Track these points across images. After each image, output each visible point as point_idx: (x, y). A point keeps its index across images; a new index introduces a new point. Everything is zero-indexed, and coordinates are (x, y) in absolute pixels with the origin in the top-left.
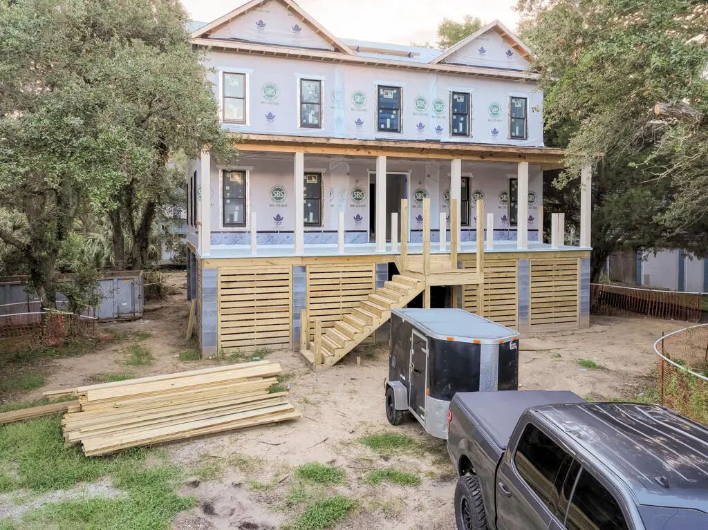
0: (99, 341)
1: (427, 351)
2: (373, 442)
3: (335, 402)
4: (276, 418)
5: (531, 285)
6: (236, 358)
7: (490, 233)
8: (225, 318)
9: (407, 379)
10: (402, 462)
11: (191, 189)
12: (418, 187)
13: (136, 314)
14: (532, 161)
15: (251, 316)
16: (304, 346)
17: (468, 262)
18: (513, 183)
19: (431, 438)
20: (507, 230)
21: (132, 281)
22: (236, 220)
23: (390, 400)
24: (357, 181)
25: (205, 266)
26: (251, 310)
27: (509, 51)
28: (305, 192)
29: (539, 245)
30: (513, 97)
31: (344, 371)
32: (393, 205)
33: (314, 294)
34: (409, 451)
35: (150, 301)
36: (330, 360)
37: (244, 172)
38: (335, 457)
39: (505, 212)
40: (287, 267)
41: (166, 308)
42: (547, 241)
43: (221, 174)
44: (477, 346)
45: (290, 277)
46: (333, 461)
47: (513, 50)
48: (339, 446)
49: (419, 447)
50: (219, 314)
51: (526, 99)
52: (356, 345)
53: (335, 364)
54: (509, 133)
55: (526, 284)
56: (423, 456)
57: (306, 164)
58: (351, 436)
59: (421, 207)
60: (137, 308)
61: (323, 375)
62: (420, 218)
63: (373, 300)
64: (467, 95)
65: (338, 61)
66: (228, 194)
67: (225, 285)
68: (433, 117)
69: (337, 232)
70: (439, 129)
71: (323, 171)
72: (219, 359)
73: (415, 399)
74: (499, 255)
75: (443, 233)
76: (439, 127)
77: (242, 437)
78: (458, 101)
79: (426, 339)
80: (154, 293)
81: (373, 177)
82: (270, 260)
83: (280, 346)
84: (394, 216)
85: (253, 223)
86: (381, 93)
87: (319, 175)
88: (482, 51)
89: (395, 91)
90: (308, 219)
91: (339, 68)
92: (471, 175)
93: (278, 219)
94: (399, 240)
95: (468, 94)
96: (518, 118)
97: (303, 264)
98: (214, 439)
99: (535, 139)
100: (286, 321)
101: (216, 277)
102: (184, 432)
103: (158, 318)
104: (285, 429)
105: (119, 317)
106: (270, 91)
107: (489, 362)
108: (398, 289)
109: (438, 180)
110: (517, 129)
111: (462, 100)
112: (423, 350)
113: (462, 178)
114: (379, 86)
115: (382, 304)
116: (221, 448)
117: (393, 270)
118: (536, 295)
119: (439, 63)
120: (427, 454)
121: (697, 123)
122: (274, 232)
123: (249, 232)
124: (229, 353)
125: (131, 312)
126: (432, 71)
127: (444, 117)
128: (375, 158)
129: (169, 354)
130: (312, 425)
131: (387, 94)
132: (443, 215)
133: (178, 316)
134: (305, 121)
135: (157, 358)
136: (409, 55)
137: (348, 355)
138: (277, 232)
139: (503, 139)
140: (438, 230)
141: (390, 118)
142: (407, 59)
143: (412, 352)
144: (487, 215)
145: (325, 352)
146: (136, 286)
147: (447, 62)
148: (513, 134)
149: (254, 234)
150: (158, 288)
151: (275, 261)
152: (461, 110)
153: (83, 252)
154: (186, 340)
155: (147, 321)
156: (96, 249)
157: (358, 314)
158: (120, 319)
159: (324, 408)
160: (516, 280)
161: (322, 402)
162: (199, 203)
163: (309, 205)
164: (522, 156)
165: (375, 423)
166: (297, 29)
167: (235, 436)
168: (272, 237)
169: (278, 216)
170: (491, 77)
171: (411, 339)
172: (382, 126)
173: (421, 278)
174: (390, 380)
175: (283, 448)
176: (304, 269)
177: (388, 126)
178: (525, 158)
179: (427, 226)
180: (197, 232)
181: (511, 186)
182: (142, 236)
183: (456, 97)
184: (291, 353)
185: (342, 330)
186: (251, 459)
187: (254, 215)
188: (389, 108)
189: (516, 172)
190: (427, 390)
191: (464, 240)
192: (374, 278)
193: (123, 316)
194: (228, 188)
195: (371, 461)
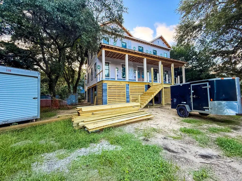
12: (147, 70)
14: (174, 63)
22: (107, 75)
25: (104, 82)
30: (164, 53)
33: (131, 92)
37: (109, 63)
40: (125, 84)
45: (125, 87)
47: (164, 43)
50: (108, 96)
51: (167, 54)
53: (144, 108)
60: (77, 102)
64: (156, 51)
65: (130, 38)
67: (109, 88)
79: (207, 83)
82: (120, 82)
88: (158, 42)
89: (142, 48)
91: (130, 41)
105: (72, 104)
106: (115, 44)
108: (154, 89)
112: (204, 87)
114: (139, 46)
119: (151, 42)
126: (149, 44)
128: (143, 59)
143: (192, 92)
146: (77, 96)
152: (155, 54)
163: (124, 73)
170: (160, 48)
176: (129, 85)
183: (154, 51)
192: (144, 88)
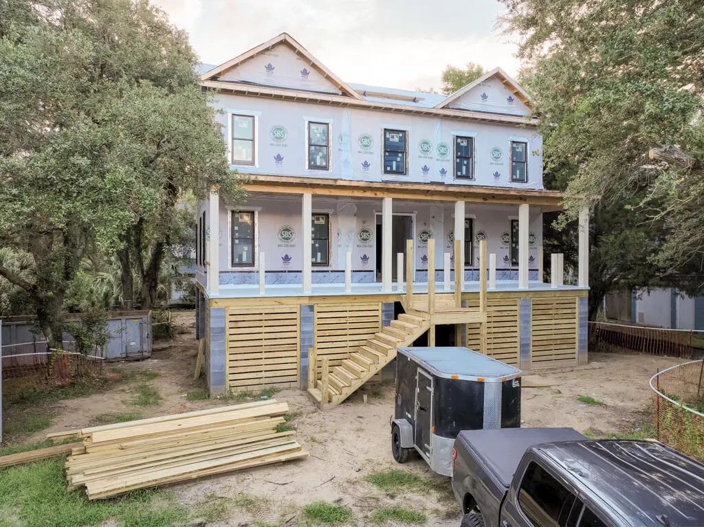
0: (106, 381)
1: (431, 389)
2: (380, 480)
3: (342, 441)
4: (283, 458)
5: (532, 323)
6: (244, 397)
7: (493, 272)
8: (233, 357)
9: (413, 416)
10: (408, 499)
11: (201, 229)
12: (423, 228)
13: (145, 354)
14: (533, 203)
15: (259, 355)
16: (311, 384)
17: (471, 301)
18: (514, 224)
19: (436, 475)
20: (508, 270)
21: (141, 320)
22: (244, 259)
23: (396, 438)
24: (364, 222)
25: (214, 306)
26: (258, 349)
27: (510, 97)
28: (313, 233)
29: (539, 285)
30: (513, 142)
31: (352, 409)
32: (399, 246)
33: (321, 333)
34: (414, 489)
35: (159, 341)
36: (337, 399)
37: (253, 213)
38: (341, 495)
39: (507, 252)
40: (295, 306)
41: (175, 347)
42: (546, 280)
43: (230, 215)
44: (481, 384)
45: (297, 316)
46: (340, 500)
47: (514, 97)
48: (345, 484)
49: (425, 484)
50: (227, 354)
51: (526, 143)
52: (363, 383)
53: (342, 403)
54: (510, 177)
55: (528, 322)
56: (428, 493)
57: (314, 205)
58: (358, 475)
59: (426, 247)
60: (146, 347)
61: (330, 414)
62: (425, 259)
63: (379, 339)
65: (345, 105)
66: (237, 234)
67: (233, 325)
68: (437, 160)
69: (344, 271)
70: (443, 172)
71: (330, 212)
72: (227, 399)
73: (421, 437)
74: (501, 294)
75: (447, 273)
76: (443, 169)
77: (249, 477)
78: (462, 144)
79: (431, 378)
80: (163, 332)
81: (380, 218)
82: (279, 300)
83: (287, 385)
84: (400, 256)
85: (262, 263)
86: (388, 136)
87: (327, 215)
88: (484, 97)
89: (401, 135)
90: (316, 259)
91: (346, 112)
92: (474, 217)
93: (287, 259)
94: (405, 280)
95: (471, 138)
96: (519, 161)
97: (312, 303)
98: (221, 479)
99: (535, 182)
100: (294, 360)
101: (225, 317)
102: (190, 472)
103: (168, 357)
104: (291, 469)
105: (127, 357)
106: (278, 133)
107: (492, 399)
108: (404, 328)
109: (442, 221)
110: (518, 172)
111: (465, 144)
112: (428, 388)
113: (465, 219)
114: (385, 130)
115: (388, 342)
116: (228, 488)
117: (398, 309)
118: (537, 333)
119: (443, 108)
120: (432, 491)
121: (689, 168)
122: (282, 272)
123: (258, 272)
124: (237, 392)
125: (139, 352)
126: (436, 115)
127: (449, 161)
128: (382, 199)
129: (177, 394)
130: (320, 464)
131: (393, 137)
132: (447, 256)
133: (186, 355)
134: (312, 163)
135: (165, 398)
136: (414, 100)
137: (355, 393)
138: (285, 272)
139: (505, 181)
140: (443, 270)
141: (397, 161)
142: (413, 104)
143: (418, 390)
144: (489, 255)
145: (333, 391)
146: (145, 325)
147: (451, 107)
148: (514, 177)
149: (262, 274)
150: (167, 327)
151: (283, 301)
152: (464, 153)
153: (91, 291)
154: (194, 379)
155: (156, 361)
156: (105, 288)
157: (365, 353)
158: (127, 359)
159: (331, 446)
160: (517, 318)
161: (329, 441)
162: (207, 242)
163: (317, 245)
164: (522, 198)
165: (381, 460)
166: (305, 73)
167: (242, 477)
168: (281, 277)
169: (287, 256)
170: (492, 122)
171: (417, 377)
172: (389, 169)
173: (427, 317)
174: (396, 418)
175: (290, 488)
176: (311, 308)
177: (394, 169)
178: (525, 200)
179: (431, 266)
180: (206, 272)
181: (513, 227)
182: (151, 276)
183: (459, 140)
184: (298, 392)
185: (348, 368)
186: (257, 499)
187: (262, 254)
188: (395, 151)
189: (517, 214)
190: (432, 429)
191: (467, 279)
192: (380, 316)
193: (131, 355)
194: (236, 228)
195: (378, 500)
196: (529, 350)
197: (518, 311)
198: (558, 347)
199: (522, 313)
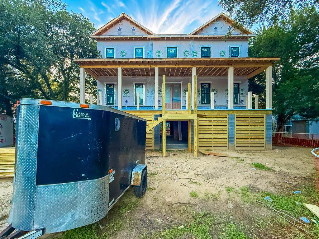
5: (236, 127)
12: (185, 88)
14: (236, 66)
22: (111, 102)
30: (232, 47)
37: (113, 84)
43: (105, 85)
64: (208, 48)
71: (144, 83)
74: (218, 112)
88: (216, 28)
89: (175, 49)
91: (151, 42)
92: (211, 82)
96: (235, 56)
106: (123, 53)
111: (206, 50)
114: (168, 48)
118: (239, 132)
119: (194, 34)
126: (191, 38)
131: (171, 51)
147: (198, 35)
152: (206, 55)
160: (227, 124)
166: (133, 29)
170: (220, 39)
178: (231, 65)
183: (203, 49)
192: (153, 120)
194: (108, 91)
196: (234, 140)
197: (228, 120)
198: (252, 140)
199: (230, 121)
